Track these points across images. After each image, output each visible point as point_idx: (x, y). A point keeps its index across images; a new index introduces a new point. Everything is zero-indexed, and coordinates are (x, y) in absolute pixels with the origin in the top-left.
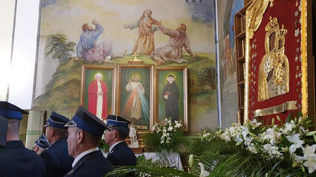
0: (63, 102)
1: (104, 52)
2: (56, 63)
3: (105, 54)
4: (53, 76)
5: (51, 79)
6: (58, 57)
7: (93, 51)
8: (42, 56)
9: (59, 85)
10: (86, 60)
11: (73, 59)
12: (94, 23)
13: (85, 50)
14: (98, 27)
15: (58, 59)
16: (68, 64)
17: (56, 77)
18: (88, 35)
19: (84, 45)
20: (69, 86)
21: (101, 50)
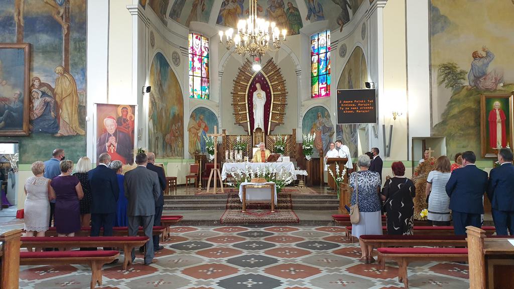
0: (459, 130)
1: (496, 79)
2: (449, 92)
3: (498, 81)
4: (447, 105)
5: (446, 107)
6: (451, 86)
7: (485, 79)
8: (435, 85)
9: (454, 113)
10: (478, 88)
11: (466, 87)
12: (484, 50)
13: (477, 78)
14: (488, 54)
15: (451, 88)
16: (461, 93)
17: (450, 105)
18: (479, 63)
19: (476, 73)
20: (464, 114)
21: (492, 77)
